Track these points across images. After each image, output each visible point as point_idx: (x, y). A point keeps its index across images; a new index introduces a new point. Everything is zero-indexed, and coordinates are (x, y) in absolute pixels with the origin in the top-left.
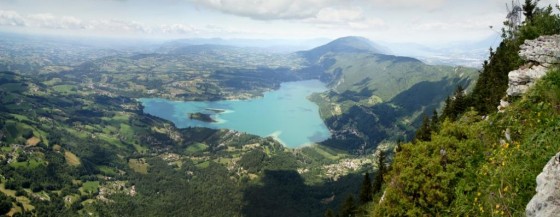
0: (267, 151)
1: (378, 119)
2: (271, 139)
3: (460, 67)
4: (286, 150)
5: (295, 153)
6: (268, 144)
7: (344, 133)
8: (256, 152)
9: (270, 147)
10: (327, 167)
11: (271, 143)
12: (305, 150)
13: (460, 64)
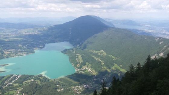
0: (39, 82)
1: (103, 64)
2: (41, 76)
3: (160, 38)
4: (50, 81)
5: (55, 82)
6: (39, 79)
7: (83, 70)
8: (32, 84)
9: (40, 80)
10: (73, 87)
11: (41, 78)
12: (61, 80)
13: (161, 36)
